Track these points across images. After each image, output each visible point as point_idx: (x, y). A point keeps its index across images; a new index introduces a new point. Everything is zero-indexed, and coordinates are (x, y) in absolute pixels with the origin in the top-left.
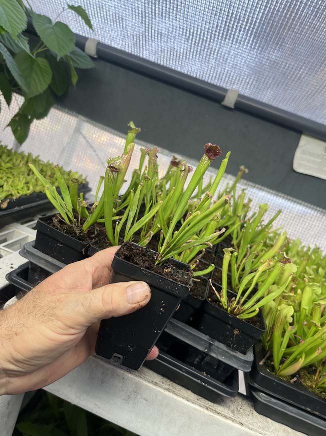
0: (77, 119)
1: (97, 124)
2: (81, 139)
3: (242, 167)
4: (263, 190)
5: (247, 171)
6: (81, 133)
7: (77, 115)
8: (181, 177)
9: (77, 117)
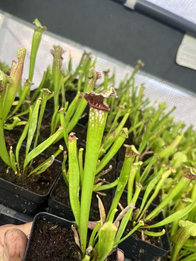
0: (3, 16)
1: (21, 20)
2: (8, 33)
3: (139, 62)
4: (152, 78)
5: (143, 64)
6: (7, 28)
7: (3, 12)
8: (89, 85)
9: (3, 14)
